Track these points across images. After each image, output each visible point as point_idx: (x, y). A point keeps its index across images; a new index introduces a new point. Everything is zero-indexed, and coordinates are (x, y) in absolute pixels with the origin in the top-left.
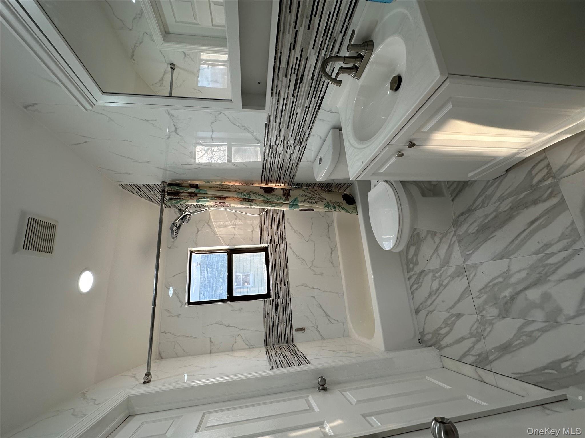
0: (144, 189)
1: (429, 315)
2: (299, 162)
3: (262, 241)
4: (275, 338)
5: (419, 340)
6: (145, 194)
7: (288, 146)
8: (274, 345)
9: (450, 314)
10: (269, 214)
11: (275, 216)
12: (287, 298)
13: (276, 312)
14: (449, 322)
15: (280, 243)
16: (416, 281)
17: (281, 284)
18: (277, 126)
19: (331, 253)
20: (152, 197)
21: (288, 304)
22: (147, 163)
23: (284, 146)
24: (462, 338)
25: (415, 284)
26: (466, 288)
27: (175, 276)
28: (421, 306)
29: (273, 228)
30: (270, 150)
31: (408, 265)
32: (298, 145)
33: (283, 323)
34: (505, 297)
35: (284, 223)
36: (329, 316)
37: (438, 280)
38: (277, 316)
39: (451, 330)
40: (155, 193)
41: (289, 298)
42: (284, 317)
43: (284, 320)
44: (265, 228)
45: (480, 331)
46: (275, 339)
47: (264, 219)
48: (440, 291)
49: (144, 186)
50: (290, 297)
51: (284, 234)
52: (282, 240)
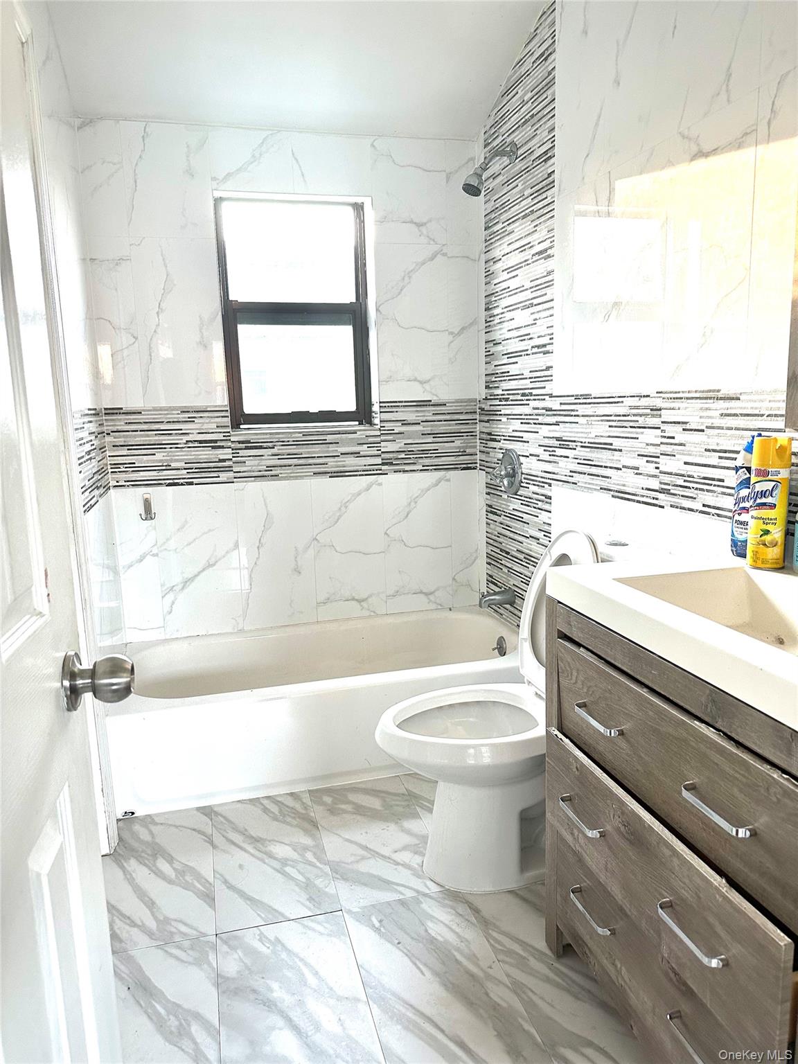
0: (540, 73)
1: (200, 835)
2: (612, 493)
3: (388, 406)
4: (127, 436)
5: (133, 813)
6: (527, 73)
7: (658, 457)
8: (108, 434)
9: (211, 880)
10: (463, 428)
11: (458, 443)
12: (235, 472)
13: (195, 441)
14: (188, 878)
15: (383, 456)
16: (287, 809)
17: (271, 457)
18: (713, 421)
19: (353, 599)
20: (517, 93)
21: (219, 477)
22: (615, 81)
23: (659, 445)
24: (153, 903)
25: (279, 806)
26: (282, 915)
27: (294, 162)
28: (222, 819)
29: (423, 439)
30: (649, 411)
31: (328, 791)
32: (661, 483)
33: (167, 460)
34: (271, 990)
35: (438, 468)
36: (183, 588)
37: (295, 856)
38: (186, 444)
39: (170, 882)
40: (527, 102)
41: (235, 480)
42: (182, 464)
43: (174, 465)
44: (424, 416)
45: (177, 938)
46: (124, 436)
47: (448, 413)
48: (267, 861)
49: (550, 73)
50: (237, 482)
51: (407, 468)
52: (391, 464)
